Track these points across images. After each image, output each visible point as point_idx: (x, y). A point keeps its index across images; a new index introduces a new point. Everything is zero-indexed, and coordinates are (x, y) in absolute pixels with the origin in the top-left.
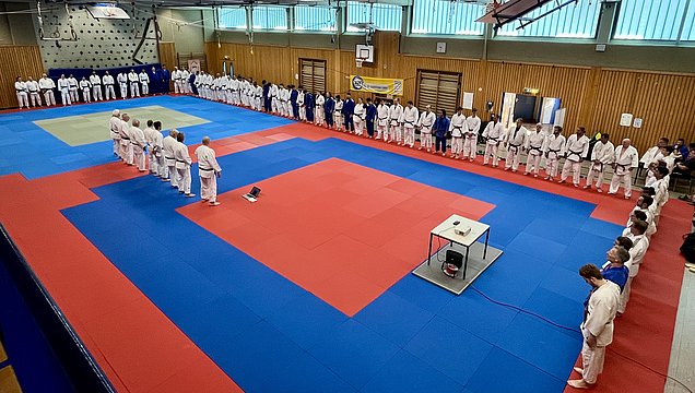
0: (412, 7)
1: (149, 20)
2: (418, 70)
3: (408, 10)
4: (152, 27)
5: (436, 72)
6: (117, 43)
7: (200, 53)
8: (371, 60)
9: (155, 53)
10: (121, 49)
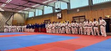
0: (70, 3)
1: (12, 15)
2: (73, 17)
3: (69, 4)
4: (12, 16)
5: (78, 17)
6: (3, 19)
7: (23, 23)
8: (60, 17)
9: (12, 22)
10: (3, 21)
